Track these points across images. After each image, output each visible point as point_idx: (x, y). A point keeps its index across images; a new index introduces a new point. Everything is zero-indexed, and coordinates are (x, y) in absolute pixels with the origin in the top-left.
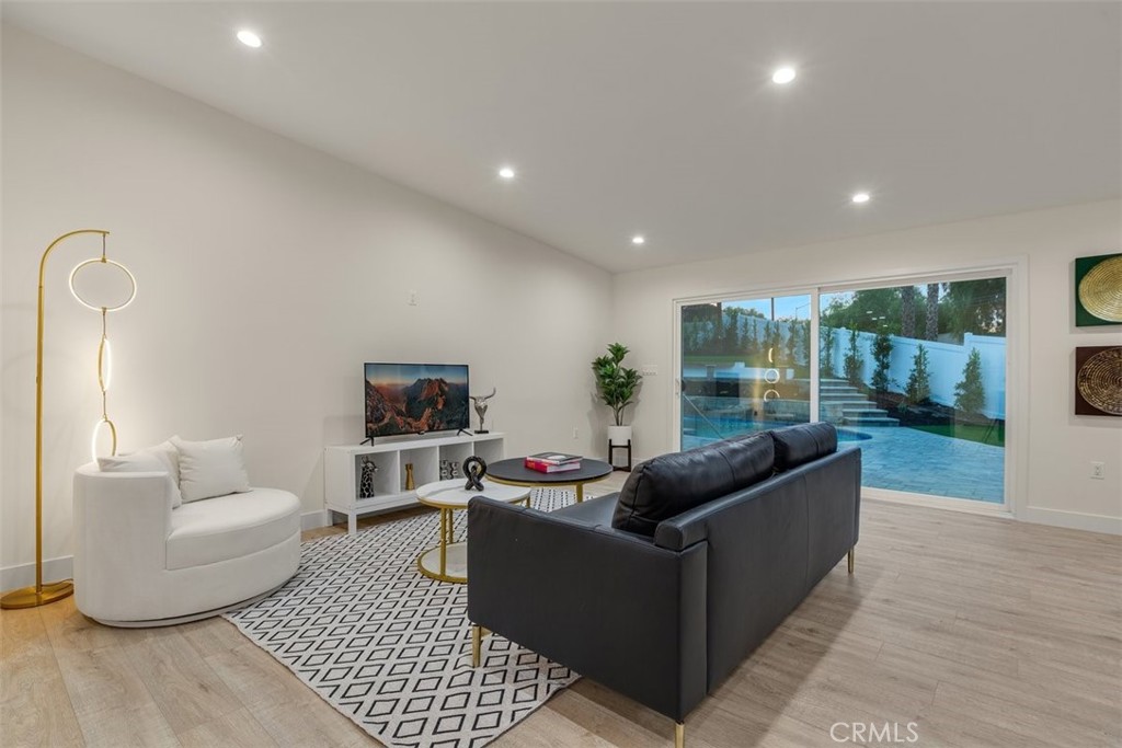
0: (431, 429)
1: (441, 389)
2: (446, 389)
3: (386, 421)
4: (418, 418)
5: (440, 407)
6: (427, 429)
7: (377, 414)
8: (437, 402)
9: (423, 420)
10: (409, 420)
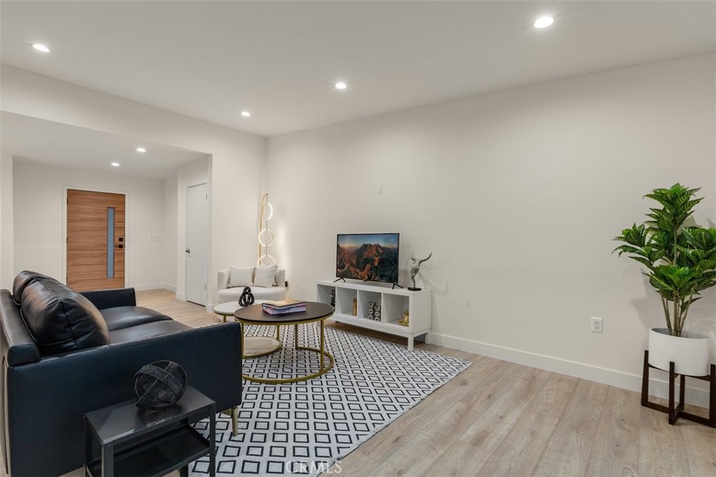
0: (369, 279)
1: (377, 250)
2: (381, 251)
3: (346, 269)
4: (362, 270)
5: (376, 264)
6: (367, 278)
7: (342, 264)
8: (374, 261)
9: (365, 271)
10: (357, 270)
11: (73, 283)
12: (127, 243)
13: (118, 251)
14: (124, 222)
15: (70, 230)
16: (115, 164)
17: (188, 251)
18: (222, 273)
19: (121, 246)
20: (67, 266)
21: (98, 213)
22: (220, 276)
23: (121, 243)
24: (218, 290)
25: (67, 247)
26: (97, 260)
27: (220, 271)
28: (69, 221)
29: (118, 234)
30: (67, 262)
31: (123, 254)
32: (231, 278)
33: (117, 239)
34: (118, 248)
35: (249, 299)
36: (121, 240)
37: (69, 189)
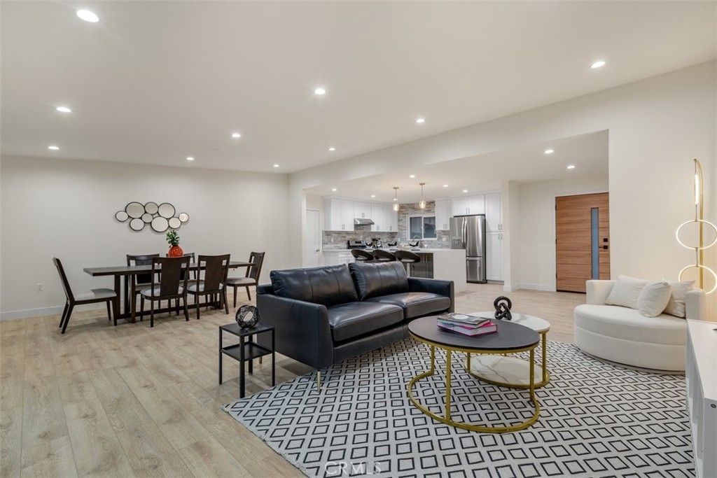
11: (562, 280)
12: (612, 244)
13: (603, 252)
14: (609, 222)
15: (559, 233)
16: (571, 167)
19: (606, 247)
20: (558, 263)
21: (582, 215)
23: (606, 244)
25: (556, 247)
26: (583, 260)
28: (558, 224)
29: (602, 235)
30: (557, 260)
31: (608, 256)
33: (599, 240)
34: (602, 249)
36: (606, 240)
37: (556, 198)
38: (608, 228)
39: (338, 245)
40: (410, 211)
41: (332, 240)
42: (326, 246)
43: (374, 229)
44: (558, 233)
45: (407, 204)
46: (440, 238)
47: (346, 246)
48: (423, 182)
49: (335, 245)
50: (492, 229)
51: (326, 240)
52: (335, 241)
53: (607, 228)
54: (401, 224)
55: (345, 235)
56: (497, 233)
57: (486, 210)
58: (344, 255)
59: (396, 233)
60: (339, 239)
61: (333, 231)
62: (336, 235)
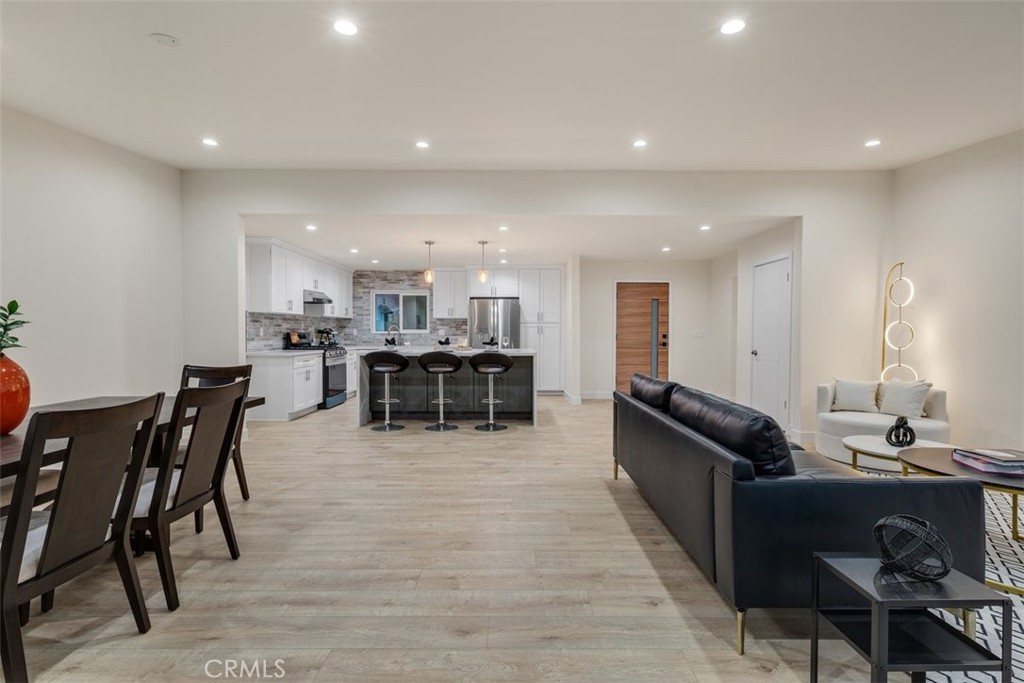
11: (621, 383)
12: (671, 340)
13: (662, 349)
14: (667, 315)
16: (666, 249)
17: (755, 353)
18: (825, 388)
19: (665, 344)
20: (617, 365)
21: (642, 307)
22: (821, 392)
23: (664, 340)
24: (818, 412)
25: (617, 344)
26: (642, 359)
27: (822, 385)
29: (662, 331)
30: (617, 361)
31: (667, 353)
32: (839, 397)
33: (661, 336)
34: (661, 346)
35: (905, 435)
36: (665, 336)
37: (618, 283)
38: (668, 322)
39: (271, 342)
40: (378, 283)
41: (262, 334)
42: (252, 344)
43: (328, 311)
44: (619, 327)
45: (373, 272)
46: (434, 330)
47: (279, 342)
48: (484, 240)
49: (266, 342)
50: (529, 319)
51: (252, 331)
52: (265, 335)
53: (666, 323)
54: (359, 304)
55: (280, 322)
56: (536, 325)
57: (521, 291)
58: (302, 363)
59: (350, 319)
60: (271, 330)
61: (262, 314)
62: (267, 322)
